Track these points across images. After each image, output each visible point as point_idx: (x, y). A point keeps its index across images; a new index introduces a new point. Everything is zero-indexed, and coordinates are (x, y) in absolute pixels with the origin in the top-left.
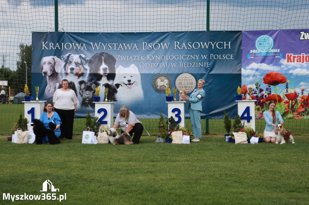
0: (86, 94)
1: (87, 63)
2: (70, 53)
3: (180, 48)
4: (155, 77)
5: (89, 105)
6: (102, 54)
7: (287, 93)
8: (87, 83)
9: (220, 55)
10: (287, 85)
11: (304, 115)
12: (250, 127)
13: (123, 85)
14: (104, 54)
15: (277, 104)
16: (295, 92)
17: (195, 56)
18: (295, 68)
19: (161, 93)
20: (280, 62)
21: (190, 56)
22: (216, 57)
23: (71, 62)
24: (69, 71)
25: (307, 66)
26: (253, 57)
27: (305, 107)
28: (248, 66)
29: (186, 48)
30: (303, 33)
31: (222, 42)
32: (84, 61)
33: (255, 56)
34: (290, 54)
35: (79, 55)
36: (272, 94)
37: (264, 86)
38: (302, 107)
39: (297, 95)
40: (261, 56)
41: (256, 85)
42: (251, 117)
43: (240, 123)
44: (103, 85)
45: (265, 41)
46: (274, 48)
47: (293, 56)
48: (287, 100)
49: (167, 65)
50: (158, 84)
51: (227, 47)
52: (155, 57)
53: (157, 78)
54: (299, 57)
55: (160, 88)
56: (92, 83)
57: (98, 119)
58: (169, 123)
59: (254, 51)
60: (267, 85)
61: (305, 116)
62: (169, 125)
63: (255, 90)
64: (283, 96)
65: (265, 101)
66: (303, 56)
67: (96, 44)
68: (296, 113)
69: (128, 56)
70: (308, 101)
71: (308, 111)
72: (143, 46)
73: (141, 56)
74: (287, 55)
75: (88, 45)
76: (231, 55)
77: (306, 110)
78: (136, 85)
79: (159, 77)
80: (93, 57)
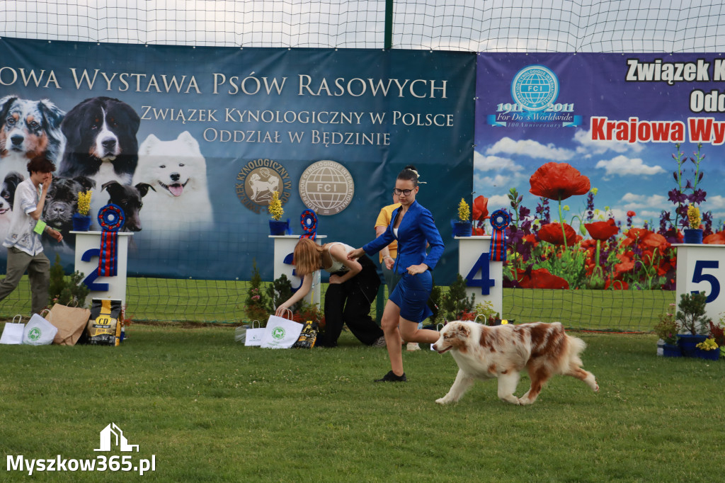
0: (56, 210)
2: (13, 97)
3: (313, 94)
4: (245, 169)
6: (101, 101)
7: (591, 222)
8: (58, 179)
9: (419, 115)
10: (592, 199)
11: (632, 281)
12: (490, 307)
13: (157, 187)
15: (564, 249)
16: (610, 219)
17: (353, 115)
18: (610, 155)
19: (260, 211)
20: (573, 139)
21: (339, 115)
22: (409, 119)
23: (14, 121)
24: (8, 144)
25: (643, 151)
26: (504, 124)
27: (636, 260)
28: (490, 145)
29: (329, 94)
30: (633, 64)
31: (425, 81)
32: (52, 120)
33: (509, 121)
34: (599, 118)
35: (38, 102)
36: (552, 221)
37: (532, 201)
38: (627, 259)
39: (617, 226)
40: (524, 121)
41: (510, 197)
42: (493, 281)
43: (464, 296)
44: (103, 186)
45: (537, 82)
46: (560, 100)
47: (608, 124)
48: (590, 238)
49: (276, 138)
50: (254, 188)
51: (438, 93)
52: (247, 113)
53: (249, 172)
54: (622, 127)
55: (257, 199)
56: (71, 179)
57: (83, 280)
58: (276, 292)
59: (508, 107)
60: (538, 197)
61: (634, 283)
62: (274, 298)
63: (508, 211)
64: (580, 227)
65: (534, 241)
66: (632, 124)
67: (85, 72)
68: (612, 275)
69: (172, 110)
70: (645, 244)
71: (644, 270)
72: (214, 83)
73: (210, 111)
74: (594, 119)
75: (64, 76)
76: (448, 116)
77: (638, 267)
78: (193, 188)
79: (256, 168)
80: (75, 108)
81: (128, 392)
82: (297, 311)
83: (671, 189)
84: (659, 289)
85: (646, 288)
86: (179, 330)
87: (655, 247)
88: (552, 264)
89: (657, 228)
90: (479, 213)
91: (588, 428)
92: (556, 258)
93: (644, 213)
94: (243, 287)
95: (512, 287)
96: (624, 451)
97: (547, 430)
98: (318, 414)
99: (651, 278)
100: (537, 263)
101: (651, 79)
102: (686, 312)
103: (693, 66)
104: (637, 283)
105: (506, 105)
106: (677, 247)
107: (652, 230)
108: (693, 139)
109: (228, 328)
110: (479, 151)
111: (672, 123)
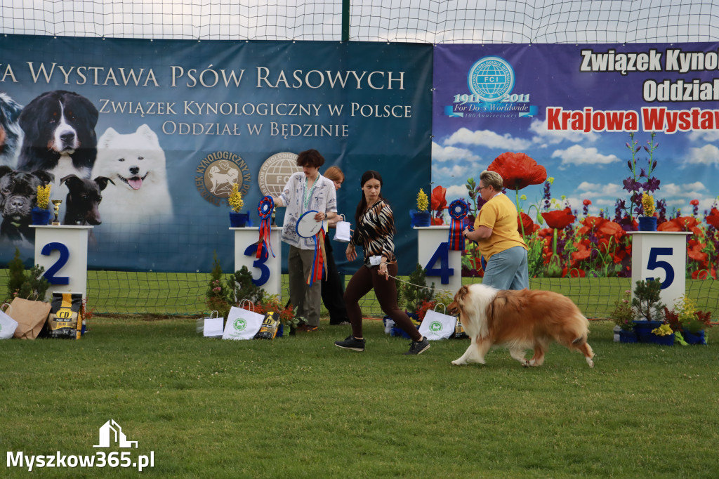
0: (15, 204)
1: (18, 120)
3: (272, 86)
4: (204, 162)
5: (22, 235)
6: (59, 95)
7: (548, 211)
8: (16, 174)
9: (377, 106)
10: (548, 188)
11: (588, 269)
13: (117, 180)
14: (65, 96)
16: (567, 208)
17: (312, 107)
18: (565, 144)
19: (220, 203)
20: (530, 129)
21: (298, 107)
22: (367, 111)
25: (598, 140)
26: (461, 115)
27: (593, 248)
28: (447, 136)
29: (287, 86)
30: (587, 54)
31: (383, 73)
32: (10, 114)
33: (466, 112)
34: (555, 108)
38: (584, 247)
39: (574, 215)
40: (481, 111)
41: (468, 187)
42: (452, 270)
43: (424, 284)
44: (61, 180)
45: (493, 73)
46: (516, 90)
47: (563, 113)
48: (548, 227)
49: (235, 130)
50: (213, 180)
51: (396, 84)
52: (206, 105)
53: (209, 164)
54: (577, 117)
55: (216, 192)
56: (30, 173)
57: (43, 273)
59: (465, 98)
61: (591, 271)
62: (235, 290)
63: (466, 201)
64: (537, 216)
66: (587, 114)
67: (42, 66)
68: (569, 263)
69: (131, 103)
70: (601, 233)
71: (600, 257)
72: (172, 76)
73: (168, 104)
74: (549, 110)
75: (21, 70)
76: (406, 107)
77: (595, 254)
78: (153, 181)
79: (215, 160)
80: (33, 102)
81: (90, 385)
82: (258, 303)
83: (625, 178)
84: (615, 276)
85: (602, 275)
86: (140, 322)
87: (610, 236)
89: (613, 216)
90: (438, 203)
91: (546, 414)
93: (600, 201)
94: (204, 279)
95: (471, 276)
96: (583, 437)
97: (507, 416)
98: (280, 405)
99: (607, 266)
101: (605, 69)
102: (641, 299)
103: (645, 56)
104: (594, 270)
105: (463, 96)
106: (631, 234)
107: (608, 218)
108: (646, 129)
109: (190, 320)
110: (437, 142)
111: (625, 112)
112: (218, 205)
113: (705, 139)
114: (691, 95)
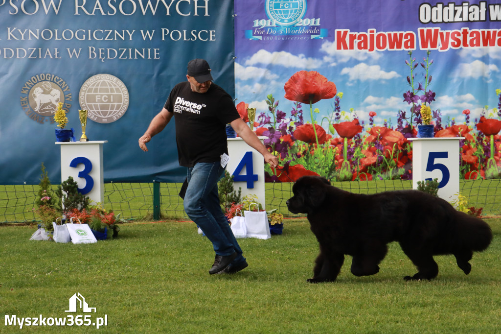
3: (88, 14)
4: (27, 83)
7: (339, 122)
9: (185, 31)
10: (338, 102)
11: (375, 173)
15: (316, 147)
16: (355, 119)
17: (126, 32)
18: (354, 62)
19: (44, 121)
20: (320, 50)
21: (113, 33)
22: (176, 35)
25: (380, 59)
26: (260, 38)
27: (379, 154)
28: (248, 57)
29: (103, 13)
31: (189, 1)
33: (264, 35)
34: (342, 31)
36: (306, 122)
37: (286, 105)
38: (371, 154)
39: (361, 125)
41: (268, 102)
42: (257, 176)
43: (232, 189)
45: (288, 0)
46: (307, 15)
47: (351, 36)
48: (339, 137)
49: (56, 54)
50: (37, 100)
52: (28, 32)
53: (33, 86)
54: (362, 38)
55: (40, 111)
58: (64, 193)
59: (263, 22)
60: (293, 102)
61: (377, 174)
62: (63, 199)
63: (266, 115)
64: (329, 127)
65: (290, 140)
66: (370, 35)
68: (358, 168)
70: (386, 140)
71: (385, 163)
74: (338, 32)
76: (211, 32)
77: (381, 160)
79: (38, 82)
83: (405, 92)
84: (398, 178)
85: (387, 178)
87: (394, 143)
88: (306, 160)
89: (396, 126)
92: (309, 155)
93: (384, 113)
95: (272, 182)
99: (391, 170)
100: (294, 160)
104: (380, 174)
105: (261, 21)
106: (412, 141)
107: (391, 128)
108: (422, 47)
110: (237, 62)
111: (404, 33)
112: (41, 122)
113: (474, 55)
114: (461, 16)
